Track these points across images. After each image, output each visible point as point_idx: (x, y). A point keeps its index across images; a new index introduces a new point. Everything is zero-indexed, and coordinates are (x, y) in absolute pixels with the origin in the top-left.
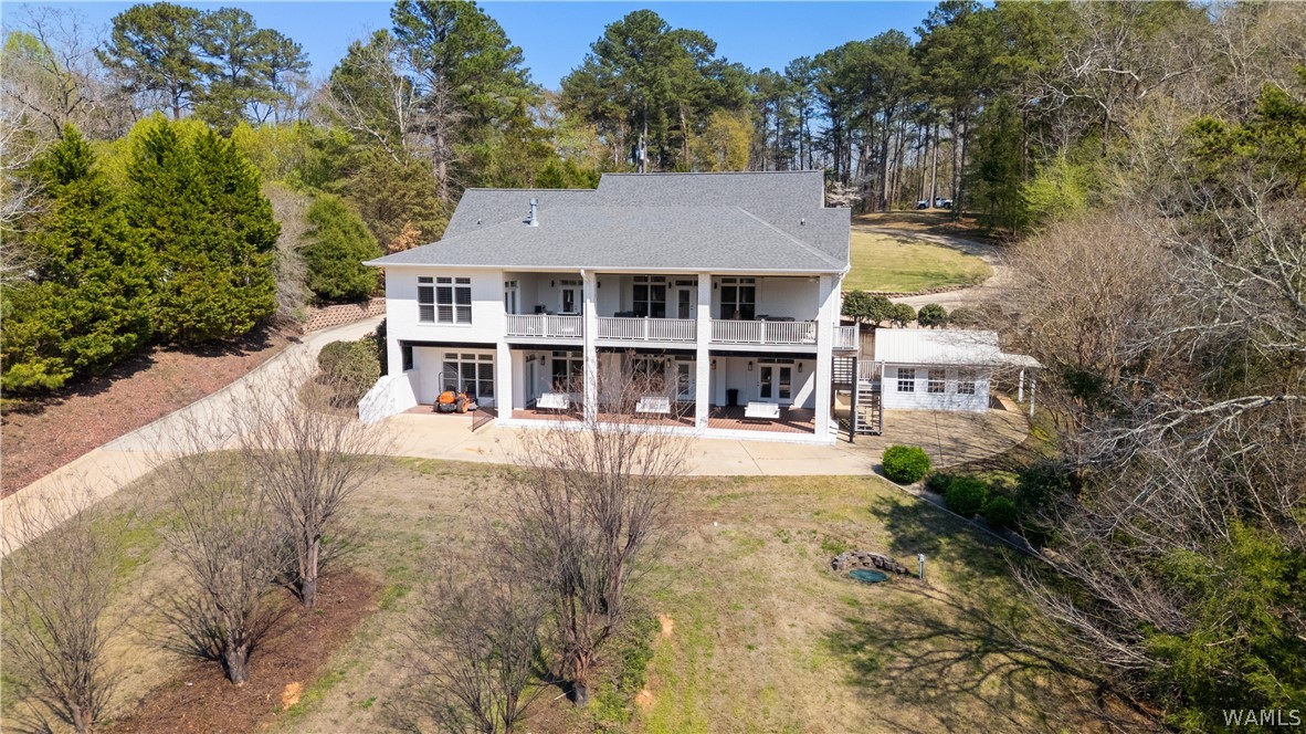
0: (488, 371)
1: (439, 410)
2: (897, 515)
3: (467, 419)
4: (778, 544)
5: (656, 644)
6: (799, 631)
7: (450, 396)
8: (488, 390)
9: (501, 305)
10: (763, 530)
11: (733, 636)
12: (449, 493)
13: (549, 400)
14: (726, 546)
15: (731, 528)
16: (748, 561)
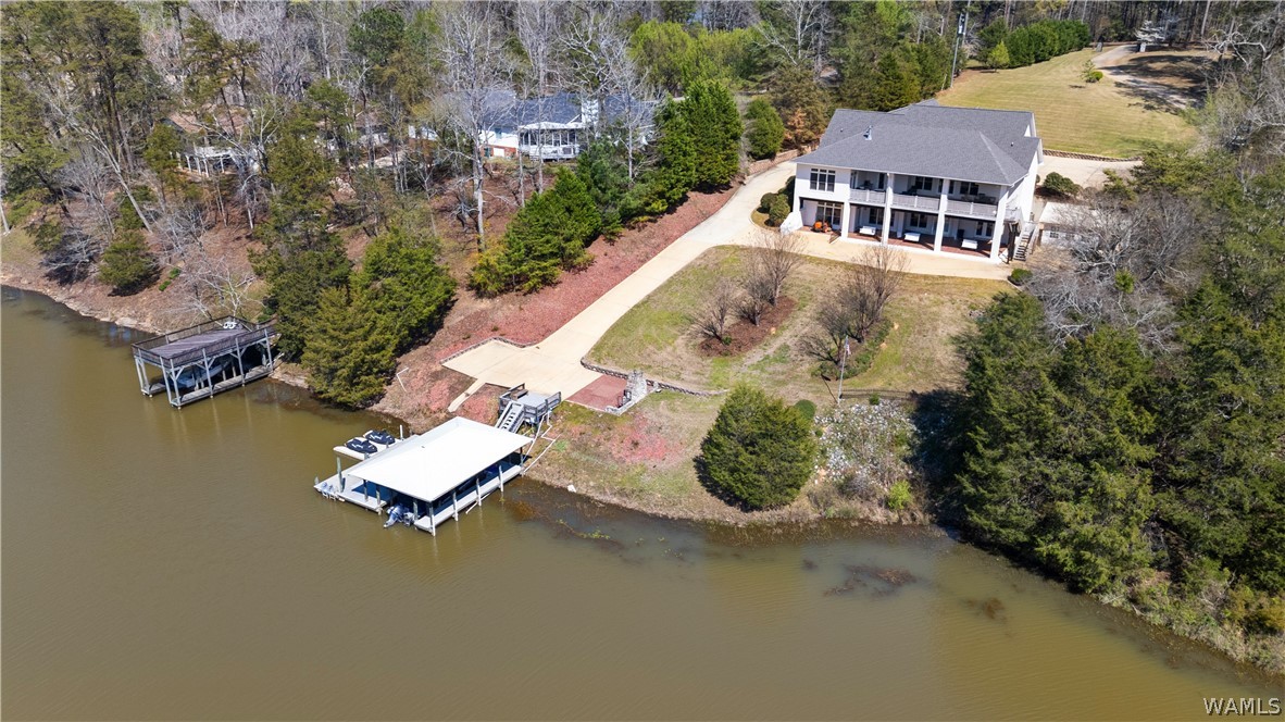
0: (838, 213)
1: (814, 230)
3: (827, 236)
4: (949, 304)
5: (891, 331)
6: (945, 334)
7: (820, 224)
8: (838, 221)
9: (848, 185)
10: (945, 298)
11: (919, 332)
12: (820, 271)
13: (866, 230)
14: (927, 302)
15: (932, 297)
16: (935, 309)
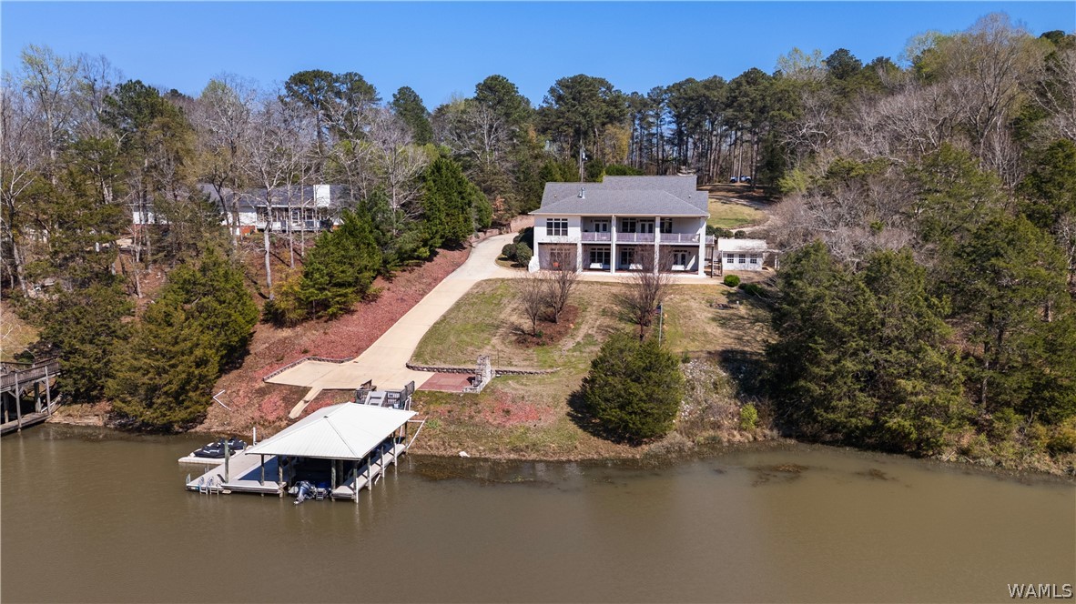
0: (572, 252)
2: (729, 295)
4: (692, 300)
5: (664, 318)
6: (703, 317)
7: (557, 264)
9: (579, 229)
10: (687, 297)
11: (685, 318)
12: (583, 287)
13: (594, 265)
14: (677, 300)
16: (684, 304)
